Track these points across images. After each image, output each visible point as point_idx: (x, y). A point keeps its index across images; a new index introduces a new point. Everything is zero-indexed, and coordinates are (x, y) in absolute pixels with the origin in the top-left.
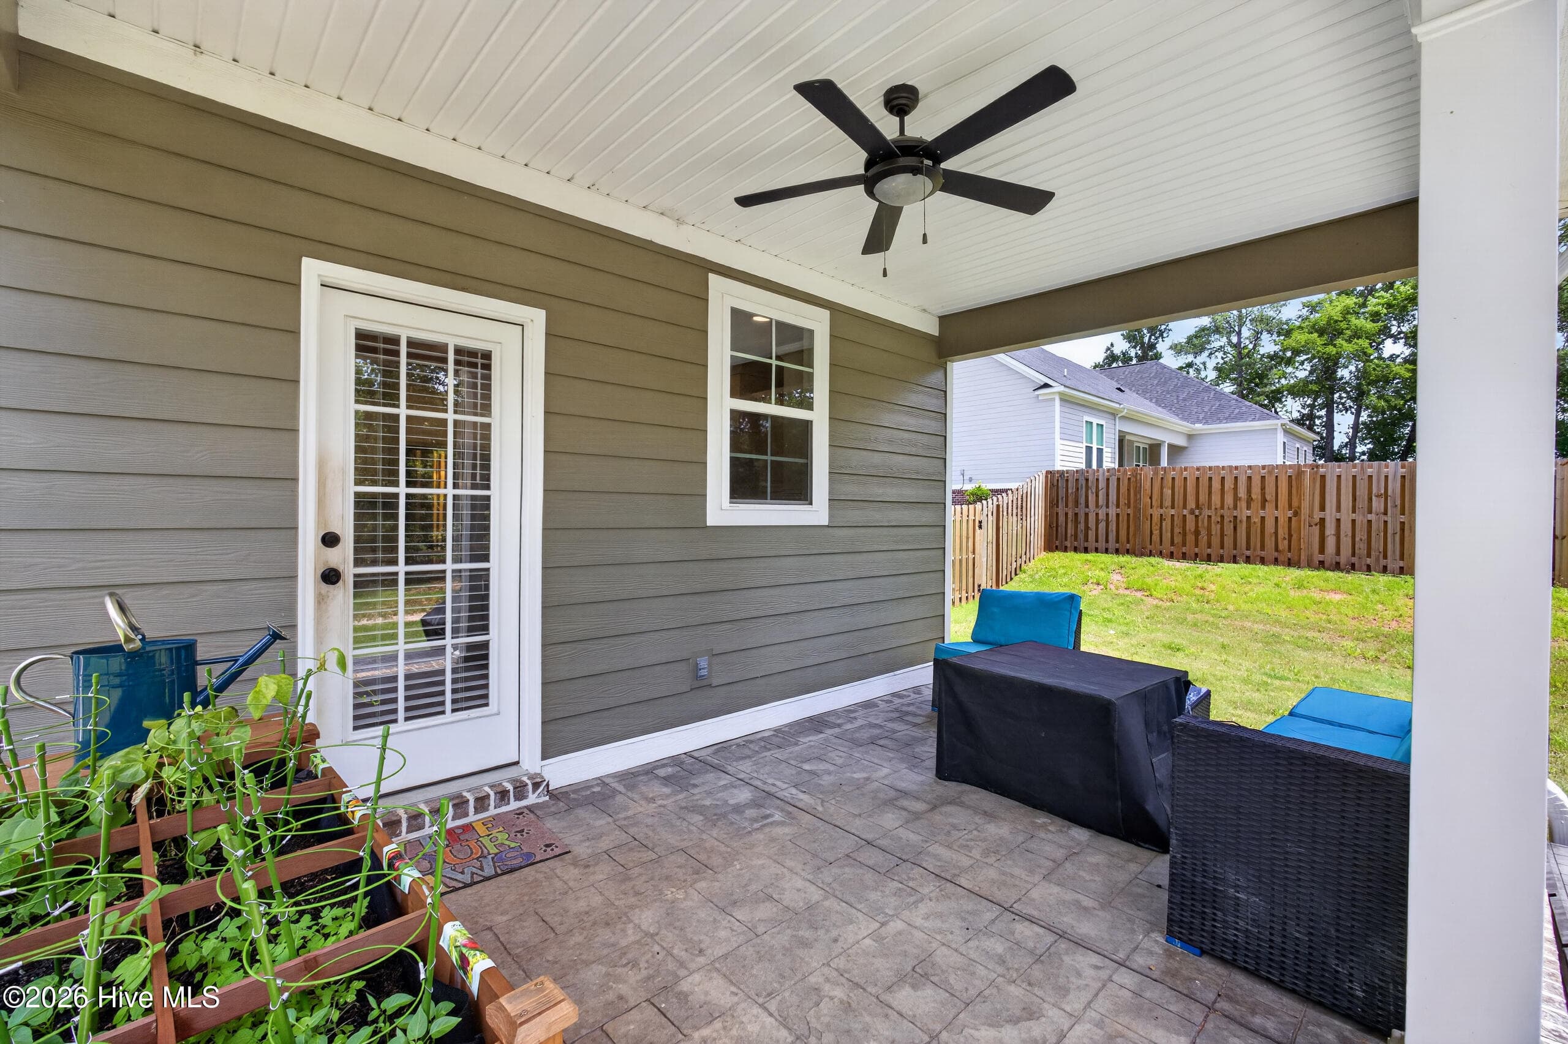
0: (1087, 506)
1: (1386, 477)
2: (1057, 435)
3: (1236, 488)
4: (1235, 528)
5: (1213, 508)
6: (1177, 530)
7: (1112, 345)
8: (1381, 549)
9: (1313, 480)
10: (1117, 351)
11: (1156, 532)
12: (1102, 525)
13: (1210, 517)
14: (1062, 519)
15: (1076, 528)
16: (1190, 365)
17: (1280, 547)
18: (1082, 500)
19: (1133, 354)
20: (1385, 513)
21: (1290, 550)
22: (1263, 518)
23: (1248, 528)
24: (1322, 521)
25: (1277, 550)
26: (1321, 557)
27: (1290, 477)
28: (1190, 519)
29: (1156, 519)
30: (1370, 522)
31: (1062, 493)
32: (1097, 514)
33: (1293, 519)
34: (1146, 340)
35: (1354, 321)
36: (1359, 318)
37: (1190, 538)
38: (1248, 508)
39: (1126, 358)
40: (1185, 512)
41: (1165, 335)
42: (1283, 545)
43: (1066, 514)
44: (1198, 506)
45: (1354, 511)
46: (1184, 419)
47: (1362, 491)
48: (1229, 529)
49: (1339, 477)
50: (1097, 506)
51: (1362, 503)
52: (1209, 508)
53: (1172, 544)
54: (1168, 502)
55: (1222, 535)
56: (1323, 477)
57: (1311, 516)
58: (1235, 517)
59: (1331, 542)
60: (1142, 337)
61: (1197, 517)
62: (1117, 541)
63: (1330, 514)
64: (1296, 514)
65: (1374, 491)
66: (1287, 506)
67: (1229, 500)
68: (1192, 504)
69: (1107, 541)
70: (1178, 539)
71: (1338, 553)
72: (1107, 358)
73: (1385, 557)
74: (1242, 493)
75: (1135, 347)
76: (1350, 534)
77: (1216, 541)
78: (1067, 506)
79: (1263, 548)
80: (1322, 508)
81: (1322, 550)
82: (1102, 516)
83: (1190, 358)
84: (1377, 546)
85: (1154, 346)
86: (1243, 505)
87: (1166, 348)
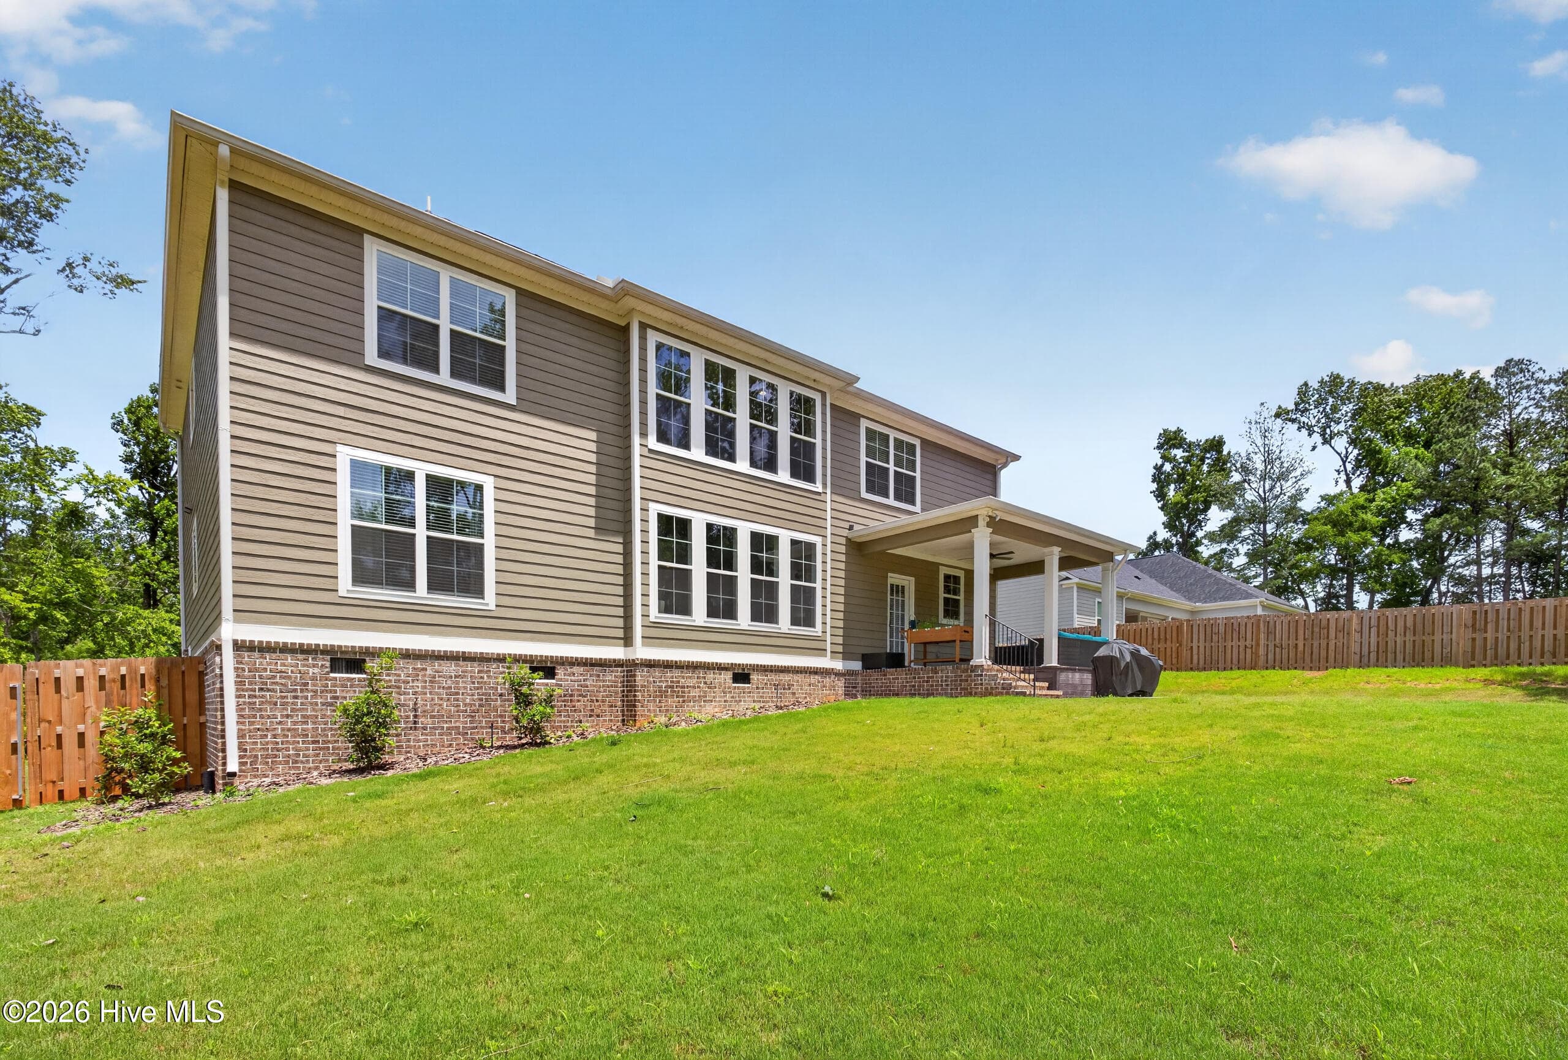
1: (1219, 624)
2: (1075, 611)
3: (1153, 634)
7: (1155, 533)
8: (1216, 660)
9: (1187, 627)
10: (1159, 539)
16: (1224, 551)
17: (1173, 662)
19: (1174, 542)
20: (1218, 642)
21: (1177, 663)
22: (1165, 648)
23: (1159, 653)
24: (1192, 647)
25: (1172, 664)
26: (1191, 666)
27: (1177, 626)
30: (1211, 646)
33: (1179, 648)
34: (1186, 528)
35: (1362, 515)
36: (1366, 513)
38: (1158, 644)
39: (1167, 545)
41: (1203, 524)
45: (1205, 642)
46: (1190, 599)
47: (1208, 632)
49: (1198, 629)
51: (1209, 638)
56: (1192, 629)
57: (1186, 646)
59: (1195, 657)
60: (1183, 526)
63: (1195, 645)
64: (1181, 645)
65: (1214, 631)
66: (1176, 642)
67: (1150, 640)
71: (1198, 664)
72: (1150, 545)
73: (1218, 663)
74: (1156, 636)
75: (1175, 536)
76: (1203, 653)
80: (1192, 642)
81: (1192, 663)
83: (1224, 546)
84: (1215, 657)
85: (1193, 534)
86: (1156, 642)
87: (1205, 537)
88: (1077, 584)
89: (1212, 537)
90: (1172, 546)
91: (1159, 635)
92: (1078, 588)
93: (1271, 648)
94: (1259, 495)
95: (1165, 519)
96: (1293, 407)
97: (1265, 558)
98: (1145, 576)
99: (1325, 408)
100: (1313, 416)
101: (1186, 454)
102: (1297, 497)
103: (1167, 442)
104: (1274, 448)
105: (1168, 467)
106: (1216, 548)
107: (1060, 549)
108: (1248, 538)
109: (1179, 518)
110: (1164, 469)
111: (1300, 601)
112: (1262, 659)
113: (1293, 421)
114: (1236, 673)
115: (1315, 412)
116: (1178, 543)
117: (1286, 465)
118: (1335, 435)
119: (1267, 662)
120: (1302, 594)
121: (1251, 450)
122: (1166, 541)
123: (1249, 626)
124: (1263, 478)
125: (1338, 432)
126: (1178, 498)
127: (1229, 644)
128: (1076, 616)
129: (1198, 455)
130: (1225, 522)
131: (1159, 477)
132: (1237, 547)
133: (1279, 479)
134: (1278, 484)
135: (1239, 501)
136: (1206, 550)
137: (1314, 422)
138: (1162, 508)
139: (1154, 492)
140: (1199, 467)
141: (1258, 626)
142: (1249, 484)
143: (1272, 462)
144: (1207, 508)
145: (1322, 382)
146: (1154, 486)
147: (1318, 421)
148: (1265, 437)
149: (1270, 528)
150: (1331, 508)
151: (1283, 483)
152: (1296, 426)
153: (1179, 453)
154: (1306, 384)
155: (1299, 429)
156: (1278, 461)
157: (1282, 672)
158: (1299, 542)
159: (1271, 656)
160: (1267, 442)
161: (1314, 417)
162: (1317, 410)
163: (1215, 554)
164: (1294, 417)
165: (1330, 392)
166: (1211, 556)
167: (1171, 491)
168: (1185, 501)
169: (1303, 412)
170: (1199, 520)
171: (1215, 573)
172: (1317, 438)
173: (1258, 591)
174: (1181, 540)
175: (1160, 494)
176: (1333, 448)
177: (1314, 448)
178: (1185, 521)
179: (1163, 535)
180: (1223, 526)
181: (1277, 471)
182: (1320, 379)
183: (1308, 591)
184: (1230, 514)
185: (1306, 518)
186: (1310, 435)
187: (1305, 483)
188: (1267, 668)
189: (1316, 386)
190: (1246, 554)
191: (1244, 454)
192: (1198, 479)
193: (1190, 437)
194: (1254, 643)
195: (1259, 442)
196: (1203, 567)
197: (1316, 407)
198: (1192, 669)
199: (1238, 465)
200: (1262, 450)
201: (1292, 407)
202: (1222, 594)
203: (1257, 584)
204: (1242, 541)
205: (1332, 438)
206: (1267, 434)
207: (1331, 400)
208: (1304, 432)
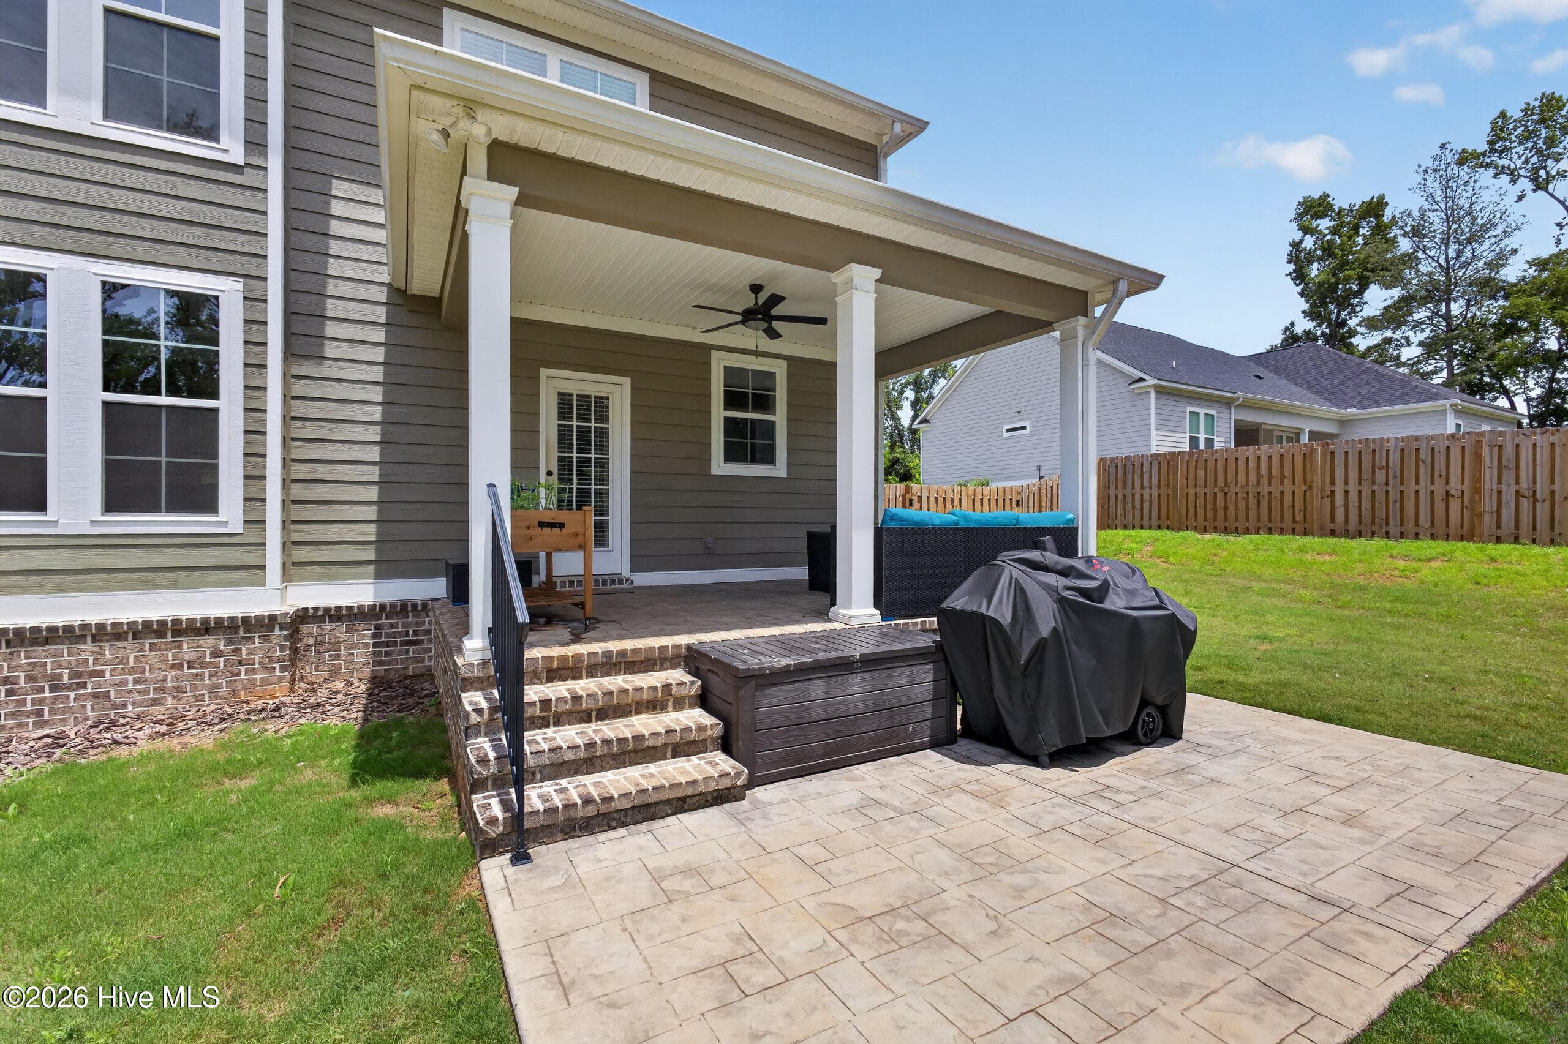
0: (1133, 488)
1: (1388, 451)
3: (1258, 467)
4: (1259, 503)
5: (1239, 485)
6: (1209, 507)
7: (1292, 324)
8: (1384, 518)
9: (1323, 455)
10: (1298, 330)
11: (1192, 510)
12: (1146, 505)
13: (1237, 493)
14: (1112, 500)
15: (1124, 508)
17: (1297, 519)
18: (1129, 483)
19: (1319, 333)
20: (1387, 484)
21: (1305, 521)
22: (1282, 493)
23: (1270, 502)
24: (1333, 492)
25: (1294, 521)
26: (1332, 527)
27: (1305, 454)
28: (1220, 496)
29: (1191, 498)
30: (1373, 492)
31: (1113, 478)
32: (1142, 495)
33: (1308, 492)
34: (1334, 316)
37: (1220, 514)
38: (1269, 484)
39: (1308, 335)
40: (1216, 490)
41: (1358, 309)
42: (1299, 517)
43: (1117, 496)
44: (1226, 485)
45: (1360, 484)
46: (1337, 404)
47: (1366, 464)
48: (1253, 503)
49: (1347, 452)
50: (1142, 487)
51: (1366, 475)
52: (1236, 485)
53: (1205, 519)
54: (1201, 483)
55: (1247, 509)
56: (1333, 453)
57: (1322, 489)
58: (1259, 493)
59: (1340, 512)
60: (1330, 314)
61: (1226, 494)
62: (1159, 519)
63: (1339, 489)
64: (1310, 488)
65: (1377, 463)
66: (1302, 481)
67: (1253, 478)
68: (1221, 483)
69: (1150, 519)
70: (1210, 514)
71: (1347, 521)
72: (1285, 339)
73: (1387, 524)
74: (1264, 471)
75: (1320, 325)
76: (1357, 504)
77: (1242, 515)
78: (1117, 489)
79: (1282, 520)
80: (1333, 482)
81: (1333, 520)
82: (1146, 497)
83: (1388, 333)
84: (1381, 513)
85: (1344, 323)
86: (1264, 481)
87: (1359, 324)
88: (1155, 386)
89: (1371, 324)
90: (1316, 339)
91: (1270, 467)
92: (1157, 392)
93: (1508, 496)
94: (1440, 265)
95: (1306, 306)
96: (1486, 147)
97: (1449, 347)
98: (1271, 375)
99: (1535, 143)
100: (1517, 156)
101: (1332, 223)
102: (1500, 261)
103: (1306, 212)
104: (1462, 202)
105: (1309, 242)
106: (1376, 338)
107: (877, 273)
108: (1423, 323)
109: (1324, 304)
110: (1303, 245)
111: (1503, 402)
112: (1488, 520)
113: (1488, 166)
114: (1427, 547)
115: (1520, 149)
116: (1323, 334)
117: (1480, 222)
118: (1554, 177)
119: (1499, 527)
120: (1507, 393)
121: (1426, 206)
122: (1307, 333)
123: (1455, 454)
124: (1446, 241)
125: (1558, 173)
126: (1324, 277)
127: (1410, 488)
128: (1154, 432)
129: (1349, 223)
130: (1389, 302)
131: (1297, 256)
132: (1407, 334)
133: (1470, 241)
134: (1469, 247)
135: (1409, 274)
136: (1363, 342)
137: (1519, 163)
138: (1302, 294)
139: (1290, 274)
140: (1350, 238)
141: (1478, 457)
142: (1424, 252)
143: (1459, 221)
144: (1363, 287)
145: (1527, 110)
146: (1291, 267)
147: (1527, 162)
148: (1448, 187)
149: (1456, 308)
150: (1545, 275)
151: (1476, 245)
152: (1491, 172)
153: (1324, 224)
154: (1503, 115)
155: (1496, 176)
156: (1468, 219)
157: (1537, 550)
158: (1499, 323)
159: (1508, 514)
160: (1450, 193)
161: (1520, 157)
162: (1522, 147)
163: (1378, 345)
164: (1488, 160)
165: (1542, 121)
166: (1369, 350)
167: (1315, 269)
168: (1333, 280)
169: (1502, 152)
170: (1352, 305)
171: (1376, 367)
172: (1525, 184)
173: (1445, 389)
174: (1327, 331)
175: (1300, 276)
176: (1552, 195)
177: (1520, 198)
178: (1333, 307)
179: (1303, 325)
180: (1387, 308)
181: (1467, 230)
182: (1523, 106)
183: (1513, 389)
184: (1396, 293)
185: (1508, 291)
186: (1513, 182)
187: (1512, 242)
188: (1499, 540)
189: (1518, 115)
190: (1421, 344)
191: (1416, 214)
192: (1350, 252)
193: (1341, 201)
194: (1467, 487)
195: (1439, 195)
196: (1357, 360)
197: (1520, 144)
198: (1333, 533)
199: (1408, 229)
200: (1443, 206)
201: (1483, 147)
202: (1388, 396)
203: (1440, 381)
204: (1414, 327)
205: (1548, 181)
206: (1450, 183)
207: (1544, 132)
208: (1505, 179)
